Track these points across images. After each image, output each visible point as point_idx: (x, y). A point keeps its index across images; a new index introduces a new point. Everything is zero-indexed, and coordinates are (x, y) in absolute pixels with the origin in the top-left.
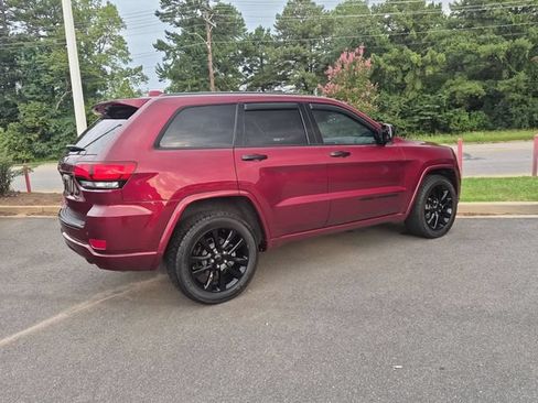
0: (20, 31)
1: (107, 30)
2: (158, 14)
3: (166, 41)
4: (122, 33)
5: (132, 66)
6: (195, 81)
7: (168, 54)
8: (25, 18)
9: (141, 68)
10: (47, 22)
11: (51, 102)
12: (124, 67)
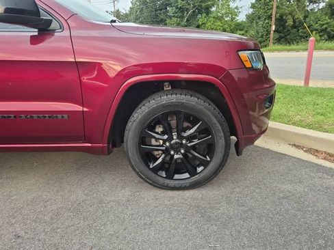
11: (182, 17)
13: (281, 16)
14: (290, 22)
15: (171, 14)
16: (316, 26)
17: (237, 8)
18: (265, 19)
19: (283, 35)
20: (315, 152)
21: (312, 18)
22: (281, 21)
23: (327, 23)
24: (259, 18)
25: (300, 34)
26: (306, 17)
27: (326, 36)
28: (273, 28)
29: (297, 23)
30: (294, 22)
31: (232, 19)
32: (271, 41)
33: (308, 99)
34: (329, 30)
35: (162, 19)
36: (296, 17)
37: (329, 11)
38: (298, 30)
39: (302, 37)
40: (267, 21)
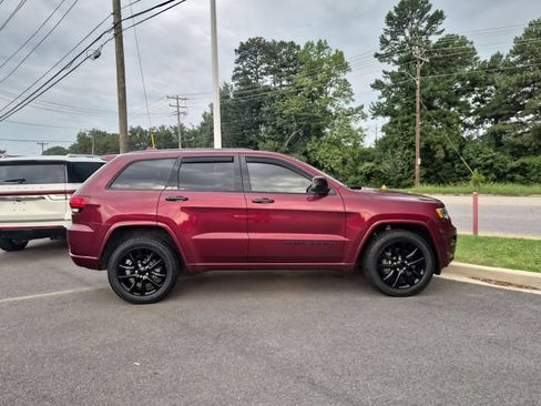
0: (268, 83)
1: (334, 75)
2: (377, 55)
3: (383, 80)
4: (347, 76)
5: (354, 105)
6: (406, 117)
7: (383, 93)
8: (273, 72)
9: (362, 107)
10: (289, 73)
11: (282, 140)
12: (347, 107)
13: (428, 145)
14: (440, 154)
15: (266, 136)
16: (478, 161)
17: (360, 130)
18: (405, 148)
19: (431, 170)
20: (489, 281)
21: (471, 149)
22: (427, 152)
23: (492, 157)
24: (396, 146)
25: (457, 170)
26: (461, 147)
27: (493, 175)
28: (419, 161)
29: (451, 155)
30: (446, 153)
31: (356, 146)
32: (418, 179)
33: (479, 245)
34: (496, 166)
35: (252, 142)
36: (448, 147)
37: (493, 141)
38: (454, 165)
39: (459, 175)
40: (407, 151)
